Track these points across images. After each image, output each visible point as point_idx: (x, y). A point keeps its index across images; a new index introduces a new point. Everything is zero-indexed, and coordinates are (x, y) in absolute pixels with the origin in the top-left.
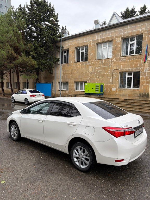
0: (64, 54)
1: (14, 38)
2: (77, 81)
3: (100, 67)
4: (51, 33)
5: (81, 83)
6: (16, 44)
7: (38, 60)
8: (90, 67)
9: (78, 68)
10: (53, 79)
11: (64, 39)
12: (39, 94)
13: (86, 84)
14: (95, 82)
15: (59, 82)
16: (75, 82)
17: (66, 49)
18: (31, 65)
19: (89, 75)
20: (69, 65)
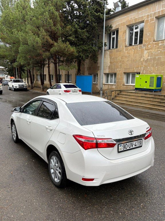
0: (112, 36)
1: (50, 21)
2: (127, 71)
3: (159, 52)
4: (95, 9)
5: (134, 75)
6: (52, 28)
7: (78, 46)
8: (146, 52)
9: (129, 53)
10: (98, 70)
11: (113, 16)
12: (75, 90)
13: (137, 76)
14: (151, 73)
15: (105, 74)
16: (124, 73)
17: (115, 30)
18: (69, 52)
19: (144, 64)
20: (118, 51)
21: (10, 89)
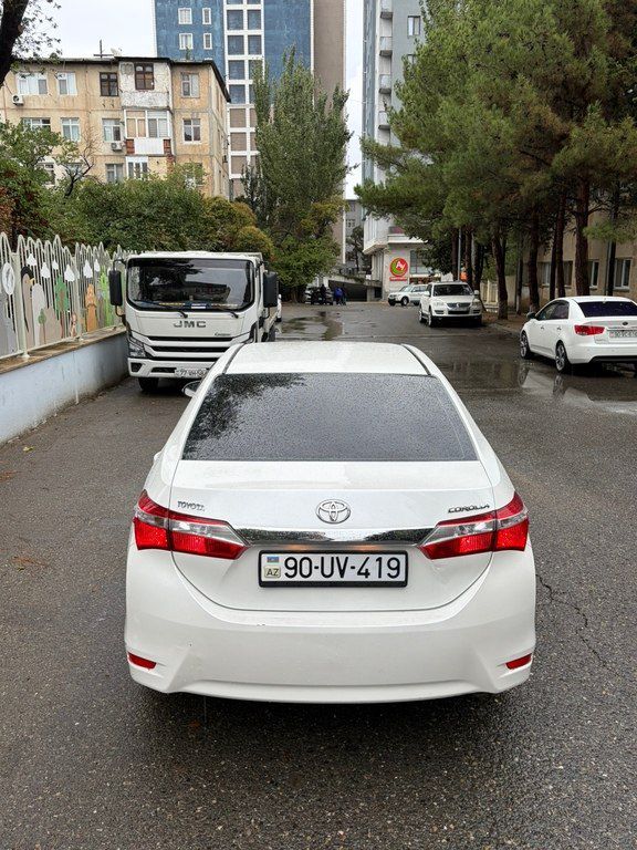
1: (558, 38)
6: (568, 67)
12: (625, 323)
18: (631, 162)
21: (424, 321)
